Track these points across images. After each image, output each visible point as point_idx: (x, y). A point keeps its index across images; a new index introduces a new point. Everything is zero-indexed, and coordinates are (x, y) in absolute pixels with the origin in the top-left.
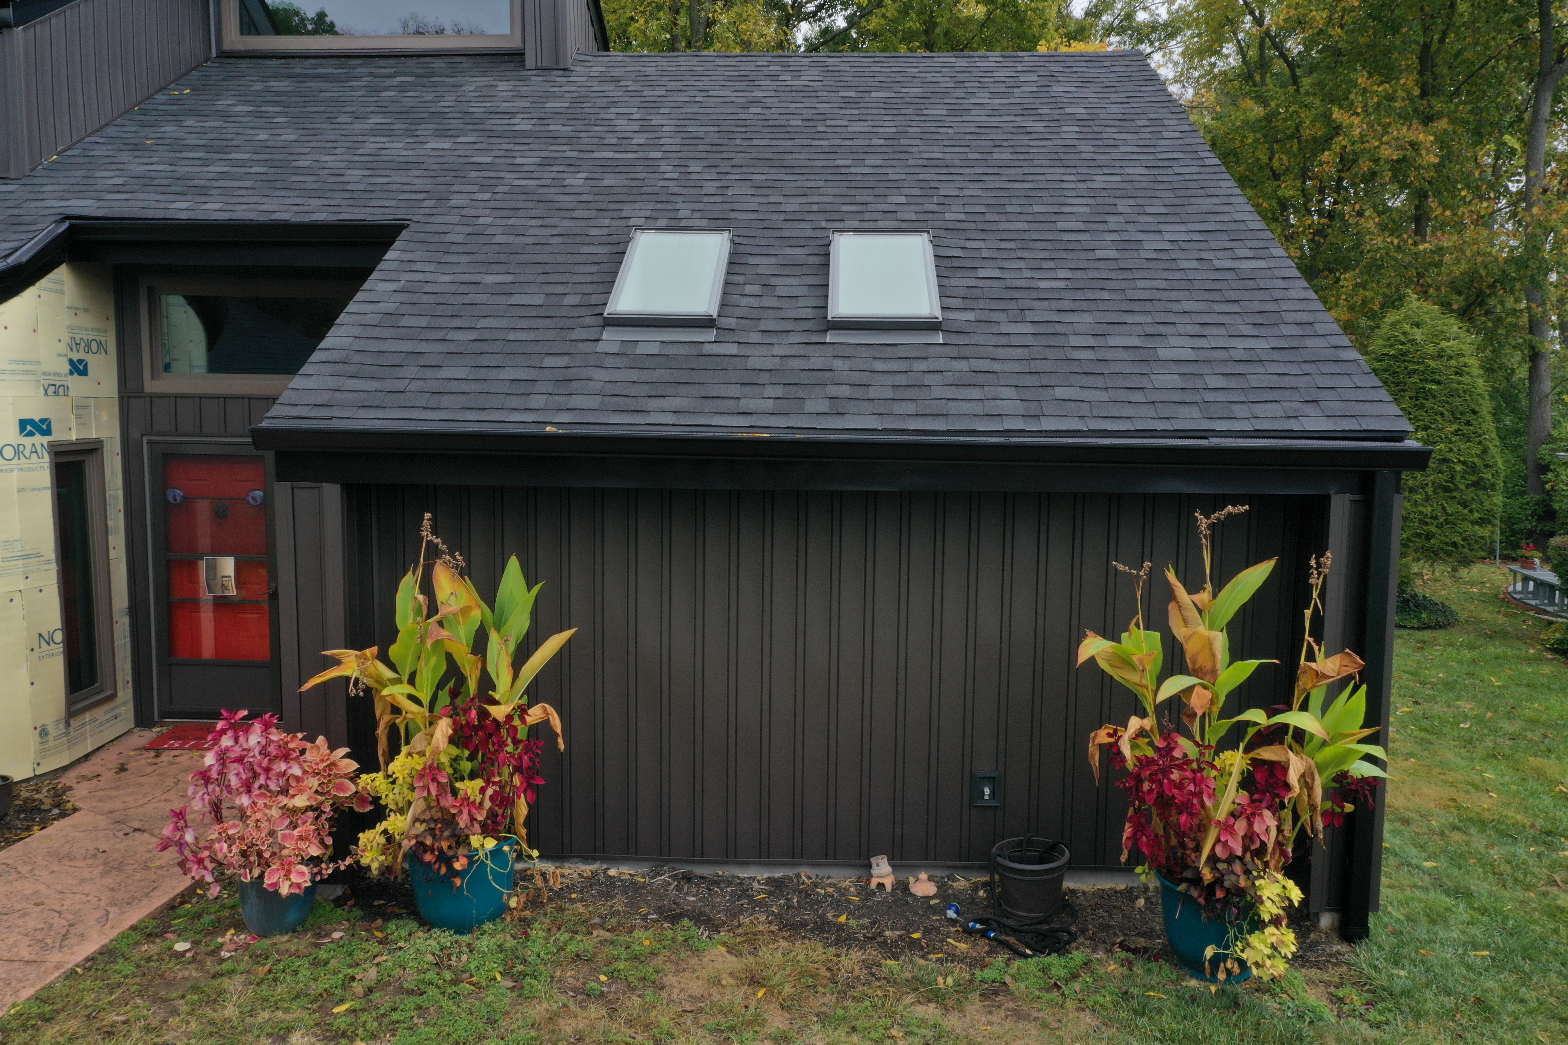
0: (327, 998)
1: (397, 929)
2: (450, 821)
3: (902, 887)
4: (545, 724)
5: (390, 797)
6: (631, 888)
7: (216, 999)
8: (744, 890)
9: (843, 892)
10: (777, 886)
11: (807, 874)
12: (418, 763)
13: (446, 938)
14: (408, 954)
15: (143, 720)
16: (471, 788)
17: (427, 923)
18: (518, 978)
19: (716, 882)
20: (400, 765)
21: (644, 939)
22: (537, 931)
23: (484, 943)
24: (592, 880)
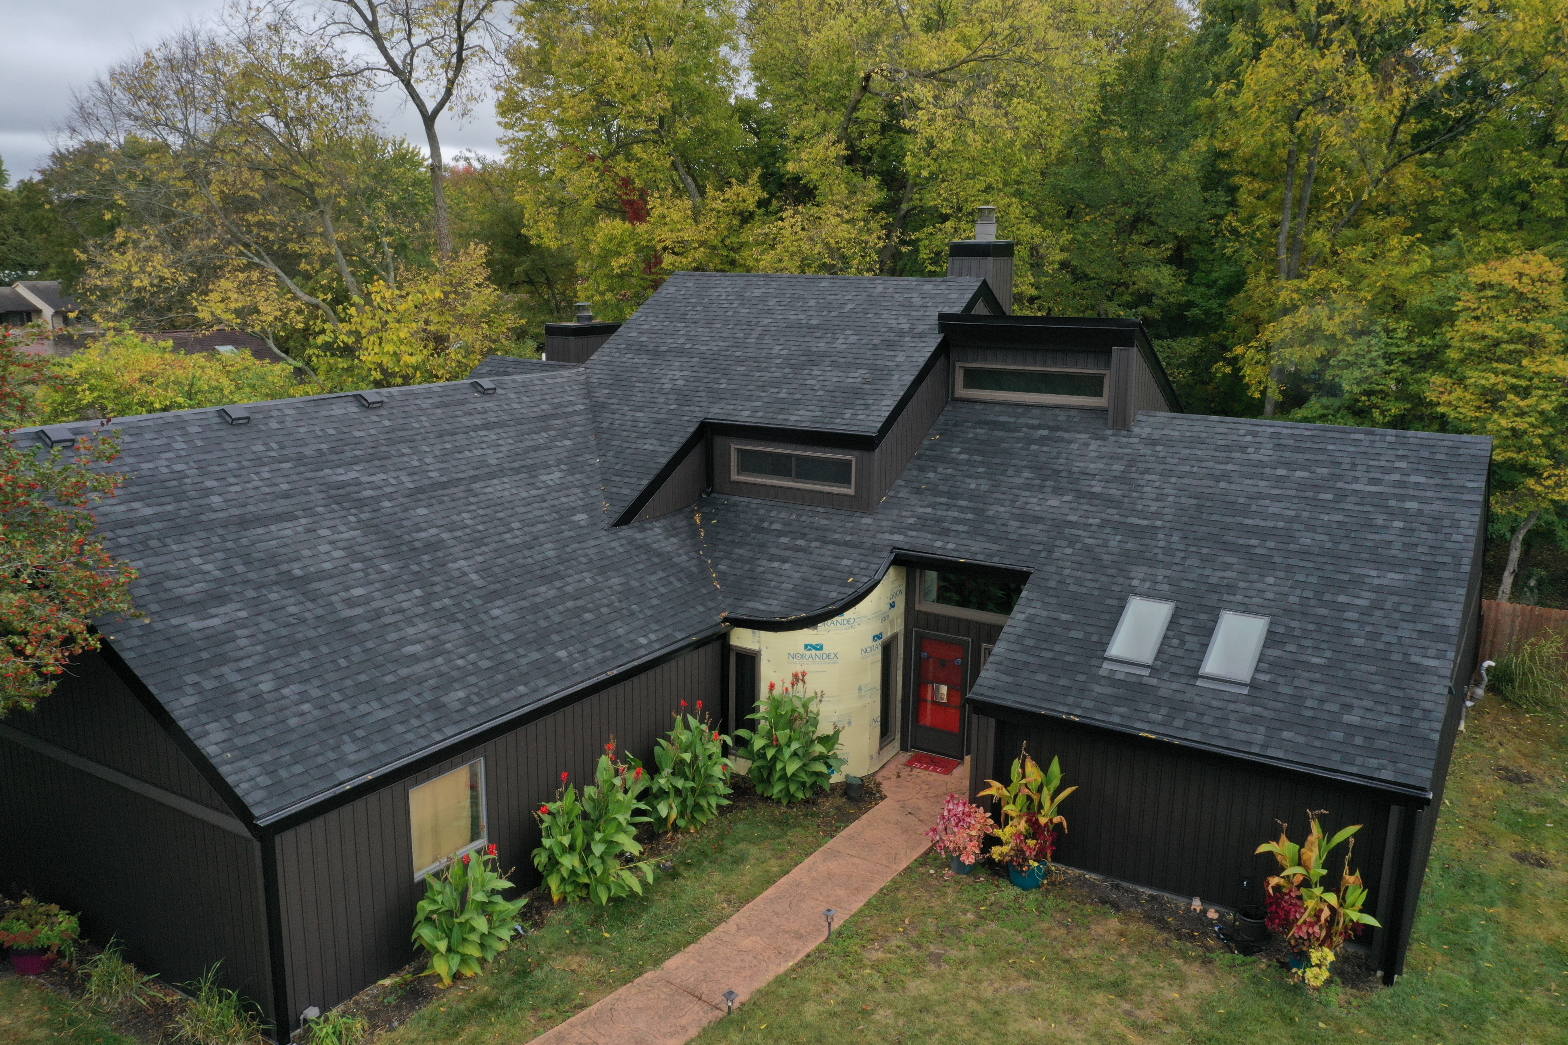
0: (977, 904)
1: (1003, 883)
2: (1023, 852)
3: (1204, 912)
4: (1061, 824)
5: (1004, 839)
6: (1093, 885)
7: (944, 895)
8: (1137, 896)
9: (1178, 908)
10: (1153, 898)
11: (1167, 896)
12: (1014, 830)
13: (1018, 891)
14: (1005, 894)
15: (904, 748)
16: (1031, 843)
17: (1013, 883)
18: (1041, 912)
19: (1127, 891)
20: (1008, 829)
21: (1089, 908)
22: (1051, 897)
23: (1031, 897)
24: (1078, 878)
